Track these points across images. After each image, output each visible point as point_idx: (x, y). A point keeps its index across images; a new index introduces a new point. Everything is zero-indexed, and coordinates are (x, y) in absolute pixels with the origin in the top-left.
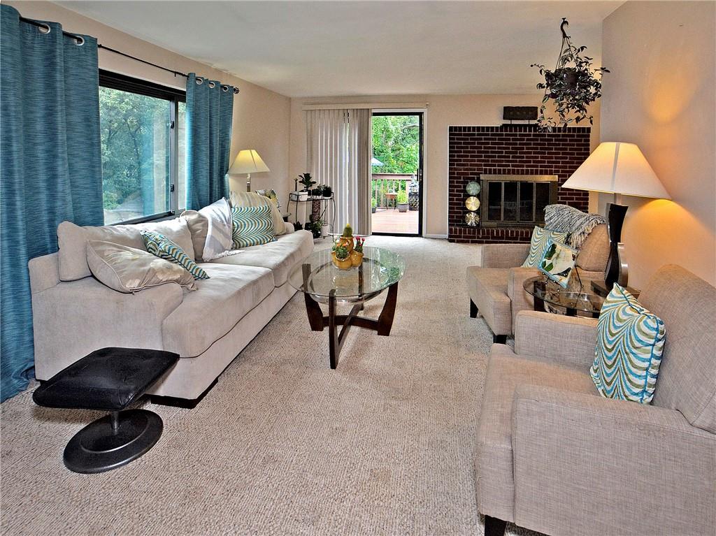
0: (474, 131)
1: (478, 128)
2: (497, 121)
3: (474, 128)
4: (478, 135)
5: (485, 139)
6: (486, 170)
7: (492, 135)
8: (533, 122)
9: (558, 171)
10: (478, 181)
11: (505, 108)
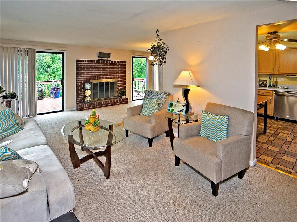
0: (87, 62)
1: (89, 60)
2: (96, 58)
3: (87, 60)
4: (89, 63)
5: (92, 65)
6: (92, 78)
7: (95, 64)
8: (108, 59)
9: (117, 77)
10: (90, 83)
11: (99, 53)
